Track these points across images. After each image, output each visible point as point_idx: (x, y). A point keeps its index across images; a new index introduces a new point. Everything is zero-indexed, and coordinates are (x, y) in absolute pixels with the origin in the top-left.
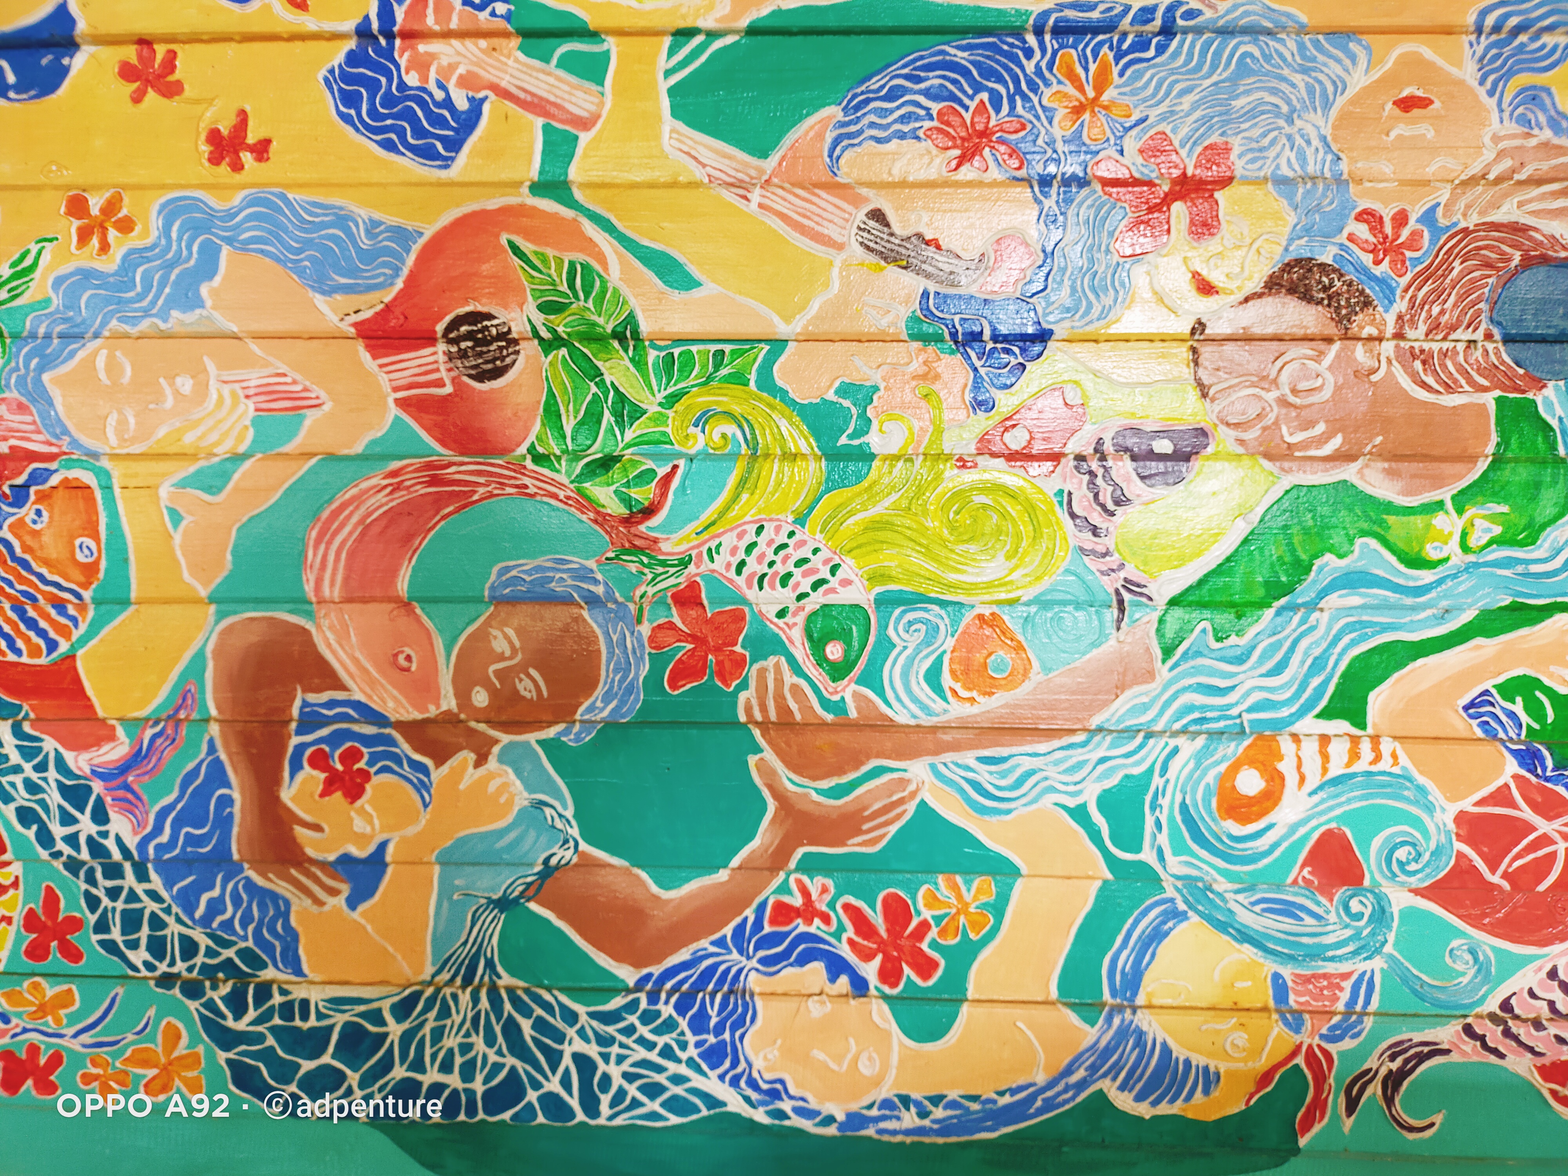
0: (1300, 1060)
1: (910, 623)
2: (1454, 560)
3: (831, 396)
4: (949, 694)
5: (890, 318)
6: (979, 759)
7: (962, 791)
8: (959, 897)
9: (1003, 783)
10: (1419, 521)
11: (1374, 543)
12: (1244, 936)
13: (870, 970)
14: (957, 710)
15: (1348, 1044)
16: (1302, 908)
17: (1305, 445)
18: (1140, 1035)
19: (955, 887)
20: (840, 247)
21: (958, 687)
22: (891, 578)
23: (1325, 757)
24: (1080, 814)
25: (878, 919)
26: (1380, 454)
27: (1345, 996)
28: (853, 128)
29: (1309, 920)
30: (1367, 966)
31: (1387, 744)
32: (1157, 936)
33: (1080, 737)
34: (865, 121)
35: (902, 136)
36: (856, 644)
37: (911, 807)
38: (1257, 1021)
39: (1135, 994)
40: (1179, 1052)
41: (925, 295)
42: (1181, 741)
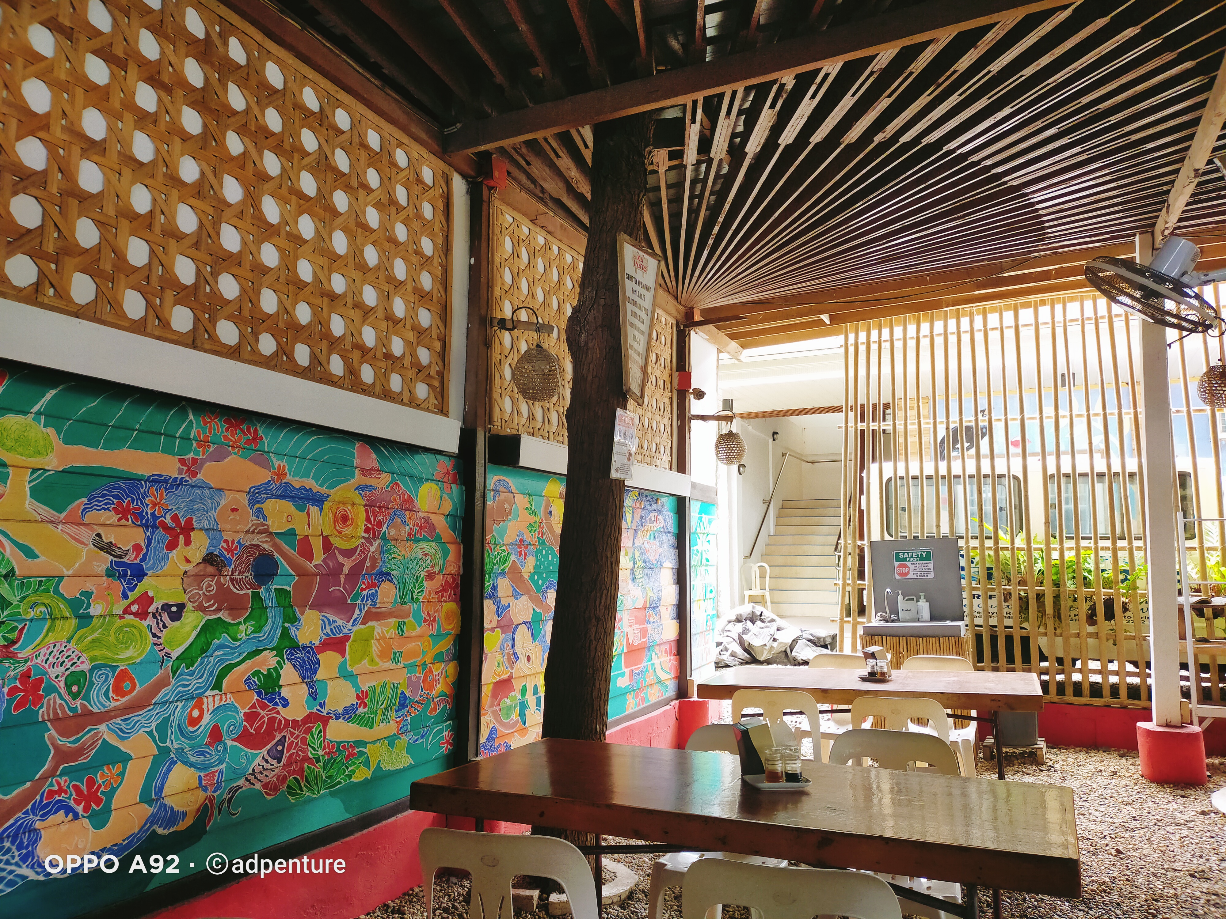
0: (207, 801)
1: (100, 675)
2: (243, 638)
3: (78, 596)
4: (111, 699)
5: (100, 569)
6: (122, 720)
7: (116, 733)
8: (111, 772)
9: (128, 727)
10: (236, 628)
11: (226, 635)
12: (192, 765)
13: (80, 809)
14: (114, 704)
15: (219, 792)
16: (206, 752)
17: (209, 606)
18: (166, 805)
19: (109, 769)
20: (86, 545)
21: (114, 696)
22: (97, 660)
23: (214, 701)
24: (150, 733)
25: (84, 788)
26: (226, 609)
27: (216, 778)
28: (90, 506)
29: (208, 756)
30: (221, 767)
31: (228, 696)
32: (169, 770)
33: (151, 707)
34: (94, 504)
35: (105, 509)
36: (82, 685)
37: (100, 742)
38: (196, 792)
39: (161, 794)
40: (176, 809)
41: (112, 561)
42: (178, 703)
